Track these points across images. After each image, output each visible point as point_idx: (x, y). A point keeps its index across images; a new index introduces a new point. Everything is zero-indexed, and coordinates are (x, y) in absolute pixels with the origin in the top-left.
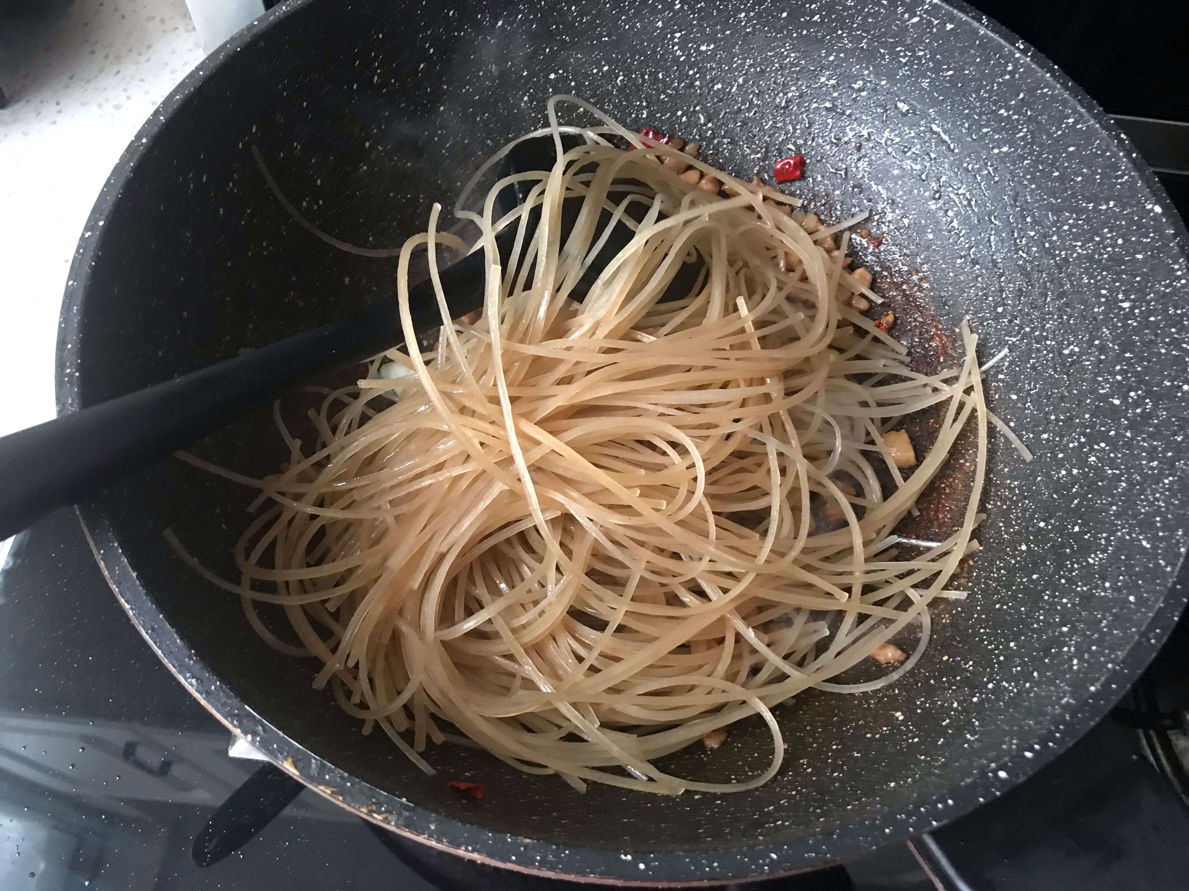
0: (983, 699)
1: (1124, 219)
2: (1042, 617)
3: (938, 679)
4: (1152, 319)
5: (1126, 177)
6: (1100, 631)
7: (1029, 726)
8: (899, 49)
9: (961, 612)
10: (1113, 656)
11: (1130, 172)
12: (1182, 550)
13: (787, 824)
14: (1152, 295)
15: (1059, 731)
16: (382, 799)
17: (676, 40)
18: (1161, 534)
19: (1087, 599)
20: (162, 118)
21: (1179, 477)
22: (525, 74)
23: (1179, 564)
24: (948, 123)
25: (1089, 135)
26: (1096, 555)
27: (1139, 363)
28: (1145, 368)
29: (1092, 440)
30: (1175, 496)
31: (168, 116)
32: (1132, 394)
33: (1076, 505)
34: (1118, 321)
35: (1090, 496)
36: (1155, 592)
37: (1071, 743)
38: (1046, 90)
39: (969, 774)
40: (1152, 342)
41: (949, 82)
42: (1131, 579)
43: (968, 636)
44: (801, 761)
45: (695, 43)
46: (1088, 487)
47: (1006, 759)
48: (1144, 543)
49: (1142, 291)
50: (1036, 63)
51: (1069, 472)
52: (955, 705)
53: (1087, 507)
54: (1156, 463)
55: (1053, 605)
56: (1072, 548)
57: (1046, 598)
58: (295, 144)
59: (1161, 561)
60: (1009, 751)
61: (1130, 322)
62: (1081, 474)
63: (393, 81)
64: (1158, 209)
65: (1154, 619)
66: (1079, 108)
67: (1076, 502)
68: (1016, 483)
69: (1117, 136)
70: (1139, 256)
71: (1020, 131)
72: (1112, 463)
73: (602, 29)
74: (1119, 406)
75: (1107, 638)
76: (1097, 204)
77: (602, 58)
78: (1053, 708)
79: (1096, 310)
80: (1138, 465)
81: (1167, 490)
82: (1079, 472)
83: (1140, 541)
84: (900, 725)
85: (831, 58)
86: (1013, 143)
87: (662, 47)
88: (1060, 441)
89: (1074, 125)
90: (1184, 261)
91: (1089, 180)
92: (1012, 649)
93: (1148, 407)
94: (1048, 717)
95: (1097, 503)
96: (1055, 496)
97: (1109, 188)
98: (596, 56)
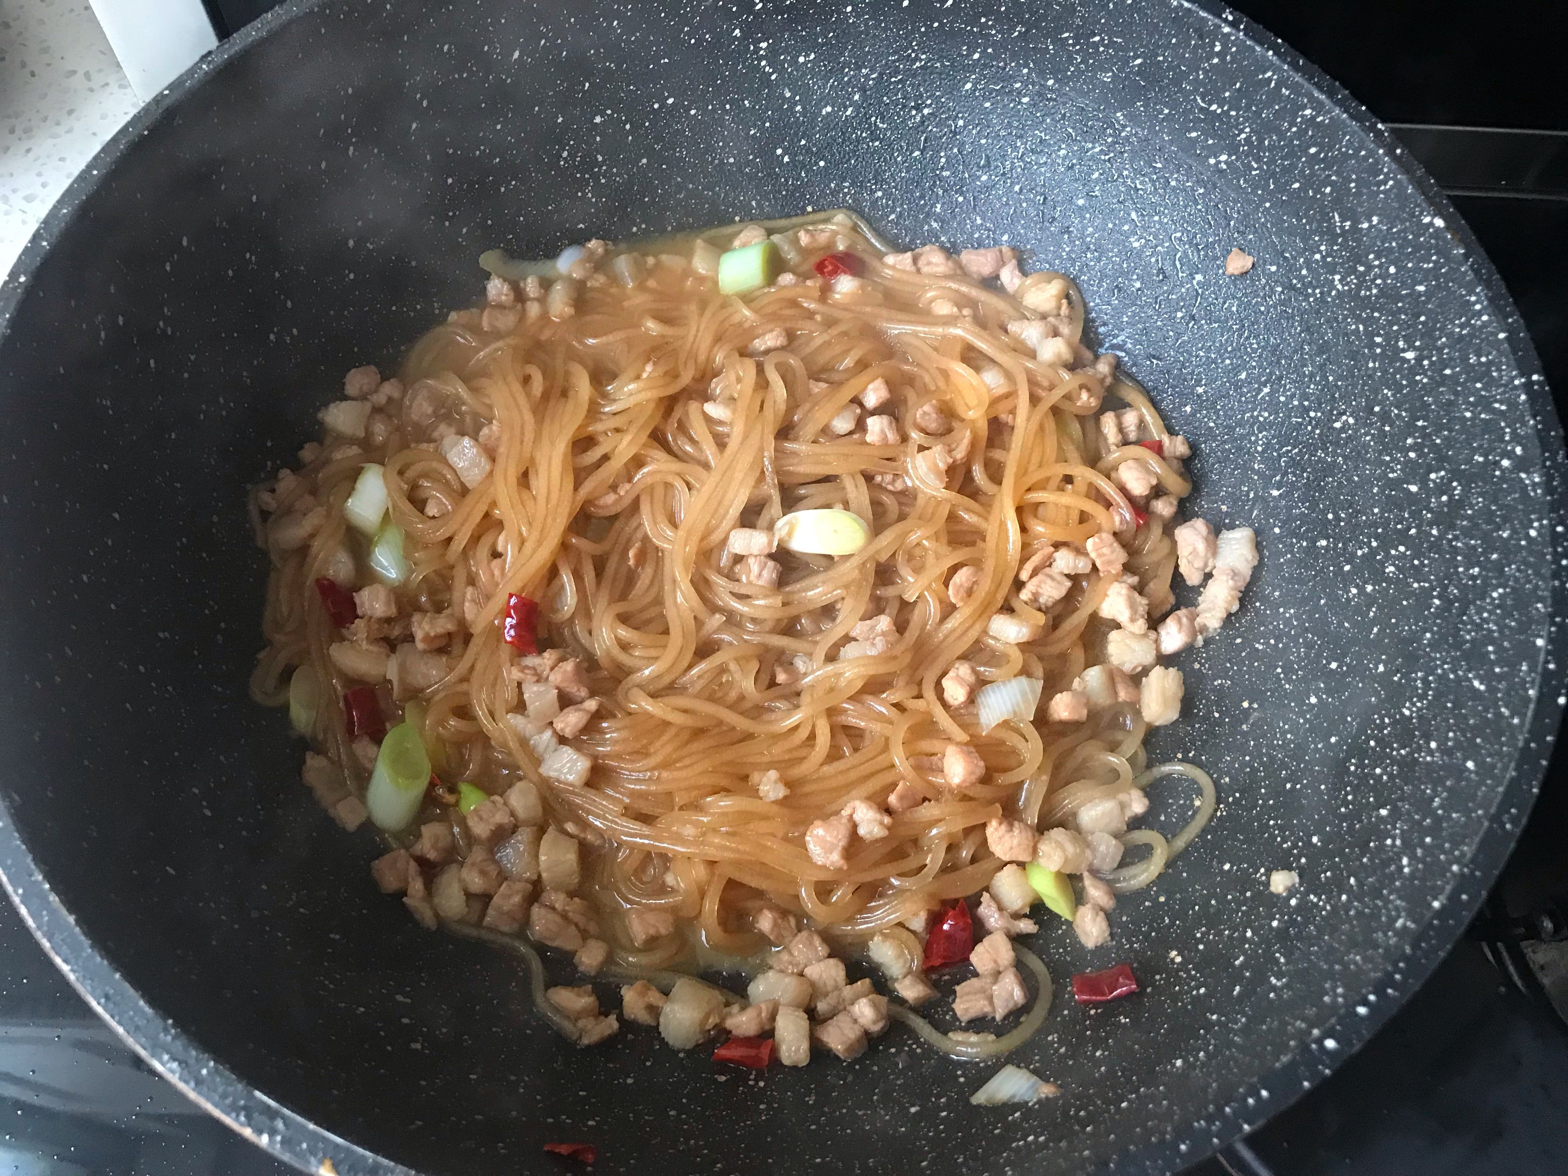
0: (1286, 923)
1: (1394, 239)
2: (1350, 797)
3: (1222, 899)
4: (1448, 372)
5: (1391, 183)
6: (1432, 813)
7: (1356, 963)
8: (1066, 35)
9: (1240, 799)
10: (1456, 853)
11: (1395, 175)
12: (1531, 692)
13: (1042, 1139)
14: (1444, 340)
15: (1398, 970)
17: (762, 53)
18: (1497, 670)
19: (1408, 765)
20: (45, 243)
21: (1512, 588)
22: (560, 120)
23: (1530, 714)
24: (1143, 129)
25: (1333, 130)
26: (1414, 704)
27: (1437, 433)
28: (1445, 439)
29: (1386, 543)
30: (1510, 615)
32: (1433, 476)
33: (1377, 634)
34: (1402, 378)
35: (1393, 621)
36: (1499, 753)
37: (1415, 985)
39: (1284, 1048)
40: (1450, 403)
41: (1138, 74)
42: (1465, 736)
43: (1254, 832)
44: (1050, 1038)
45: (789, 53)
46: (1390, 609)
47: (1333, 1020)
48: (1476, 683)
49: (1429, 334)
50: (1252, 38)
51: (1362, 590)
52: (1249, 934)
53: (1391, 636)
54: (1477, 570)
55: (1363, 779)
56: (1377, 694)
57: (1352, 768)
58: (248, 255)
59: (1503, 710)
60: (1334, 1005)
61: (1418, 378)
62: (1378, 592)
64: (1439, 222)
65: (1506, 794)
66: (1317, 94)
67: (1375, 630)
68: (1292, 611)
69: (1372, 127)
70: (1421, 288)
71: (1242, 131)
72: (1418, 573)
73: (658, 47)
74: (1417, 493)
75: (1445, 825)
76: (1356, 222)
77: (664, 87)
78: (1385, 935)
79: (1371, 365)
80: (1452, 574)
81: (1498, 607)
82: (1374, 589)
83: (1469, 680)
84: (1178, 970)
85: (976, 56)
86: (1233, 149)
87: (744, 64)
88: (1345, 549)
89: (1313, 118)
90: (1482, 290)
91: (1341, 190)
92: (1316, 845)
93: (1456, 492)
94: (1380, 951)
95: (1404, 630)
96: (1346, 625)
97: (1368, 199)
98: (655, 86)
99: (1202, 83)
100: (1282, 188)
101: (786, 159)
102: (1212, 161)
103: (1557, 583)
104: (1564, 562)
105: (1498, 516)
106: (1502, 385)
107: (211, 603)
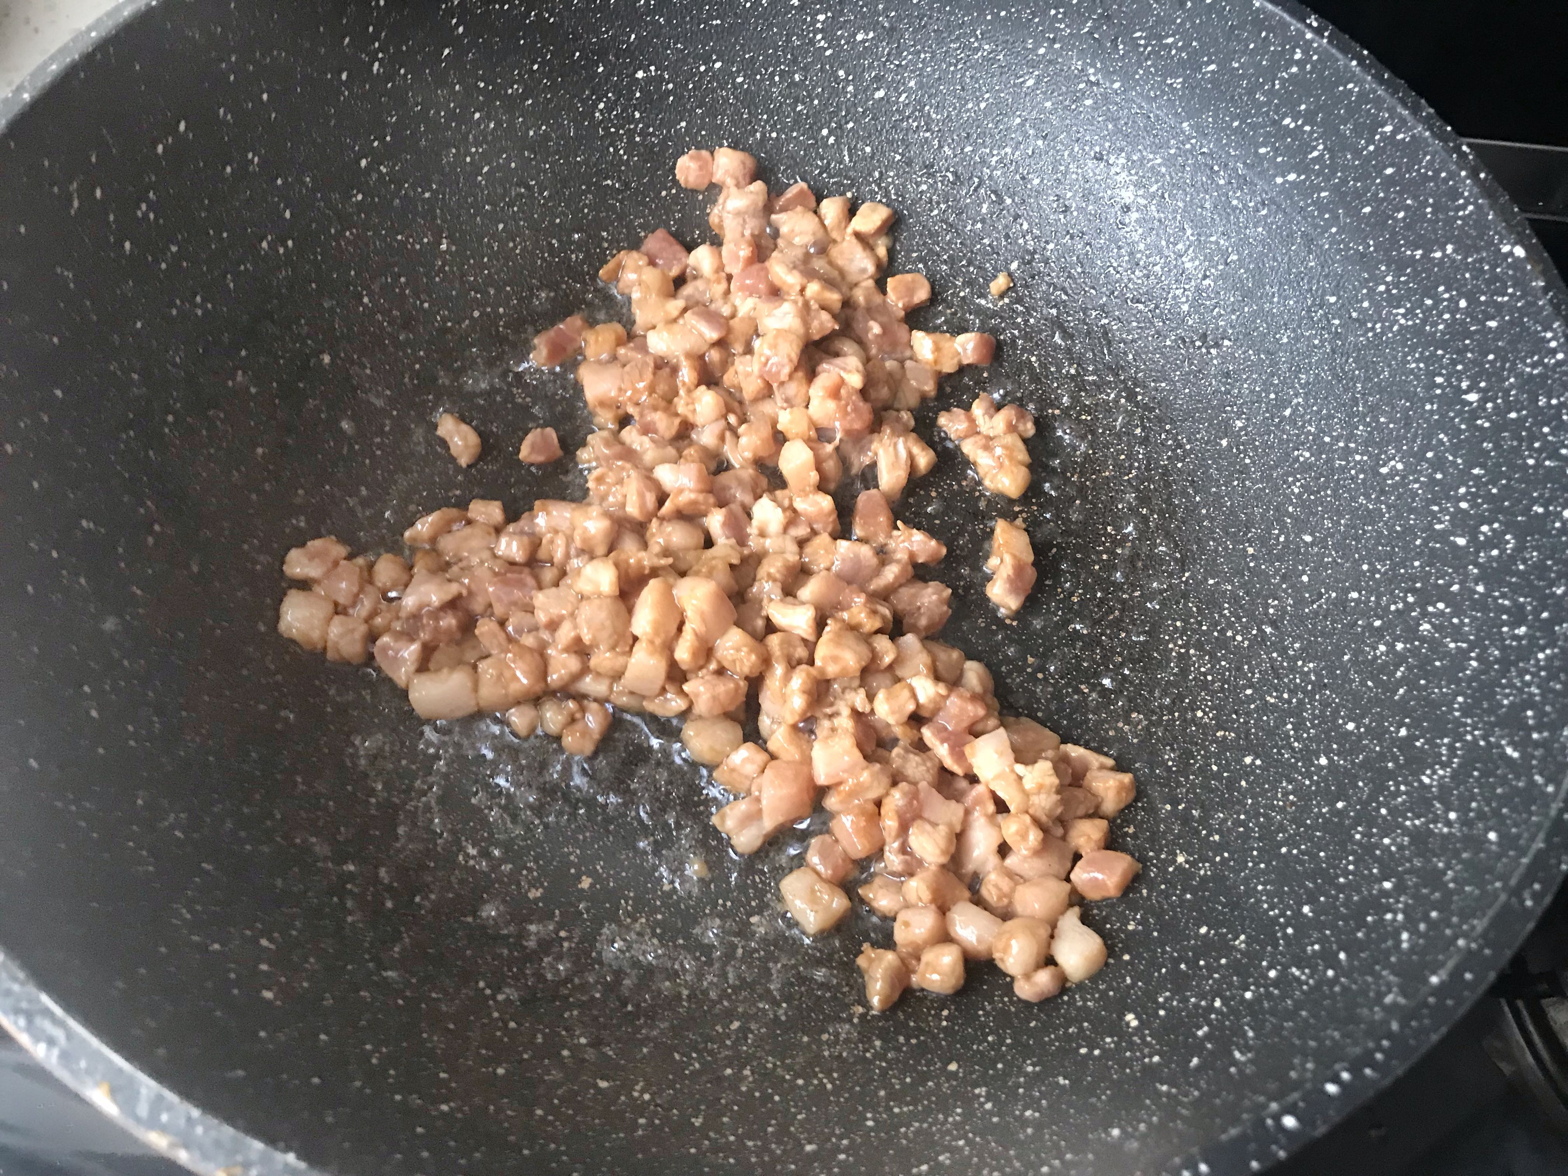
0: (1261, 995)
1: (1468, 270)
2: (1351, 867)
3: (1193, 964)
4: (1513, 415)
5: (1471, 208)
6: (1443, 887)
7: (1332, 1038)
8: (1138, 34)
9: (1229, 860)
10: (1465, 927)
11: (1476, 200)
14: (1512, 380)
15: (1380, 1049)
16: (254, 1156)
17: (819, 25)
18: (1535, 736)
19: (1419, 837)
21: (1560, 648)
22: (600, 70)
25: (1415, 146)
26: (1434, 772)
27: (1495, 482)
28: (1502, 488)
29: (1425, 598)
30: (1555, 677)
32: (1485, 528)
33: (1402, 696)
34: (1461, 422)
35: (1422, 682)
36: (1529, 825)
37: (1400, 1069)
38: (1350, 86)
39: (1235, 1121)
40: (1512, 449)
41: (1210, 81)
42: (1490, 806)
43: (1240, 896)
44: (977, 1091)
45: (847, 29)
46: (1420, 669)
47: (1296, 1095)
48: (1509, 751)
49: (1496, 376)
50: (1336, 46)
51: (1391, 646)
52: (1218, 1003)
53: (1418, 699)
54: (1523, 629)
55: (1368, 848)
56: (1395, 760)
57: (1358, 836)
58: (250, 156)
59: (1537, 777)
60: (1300, 1082)
61: (1479, 422)
62: (1409, 650)
63: (402, 71)
64: (1519, 252)
65: (1529, 867)
66: (1400, 109)
67: (1401, 691)
68: (1311, 665)
69: (1457, 149)
70: (1492, 324)
71: (1314, 148)
72: (1457, 634)
74: (1464, 547)
75: (1455, 898)
76: (1428, 251)
77: (713, 51)
78: (1371, 1010)
79: (1428, 407)
80: (1494, 634)
81: (1543, 668)
82: (1405, 648)
83: (1501, 747)
84: (1133, 1035)
85: (1042, 51)
86: (1303, 168)
87: (798, 35)
88: (1378, 603)
89: (1393, 135)
90: (1560, 326)
91: (1415, 215)
92: (1306, 916)
93: (1509, 546)
94: (1363, 1026)
95: (1433, 693)
96: (1369, 683)
97: (1444, 225)
98: (703, 47)
100: (1352, 212)
101: (832, 140)
102: (1279, 180)
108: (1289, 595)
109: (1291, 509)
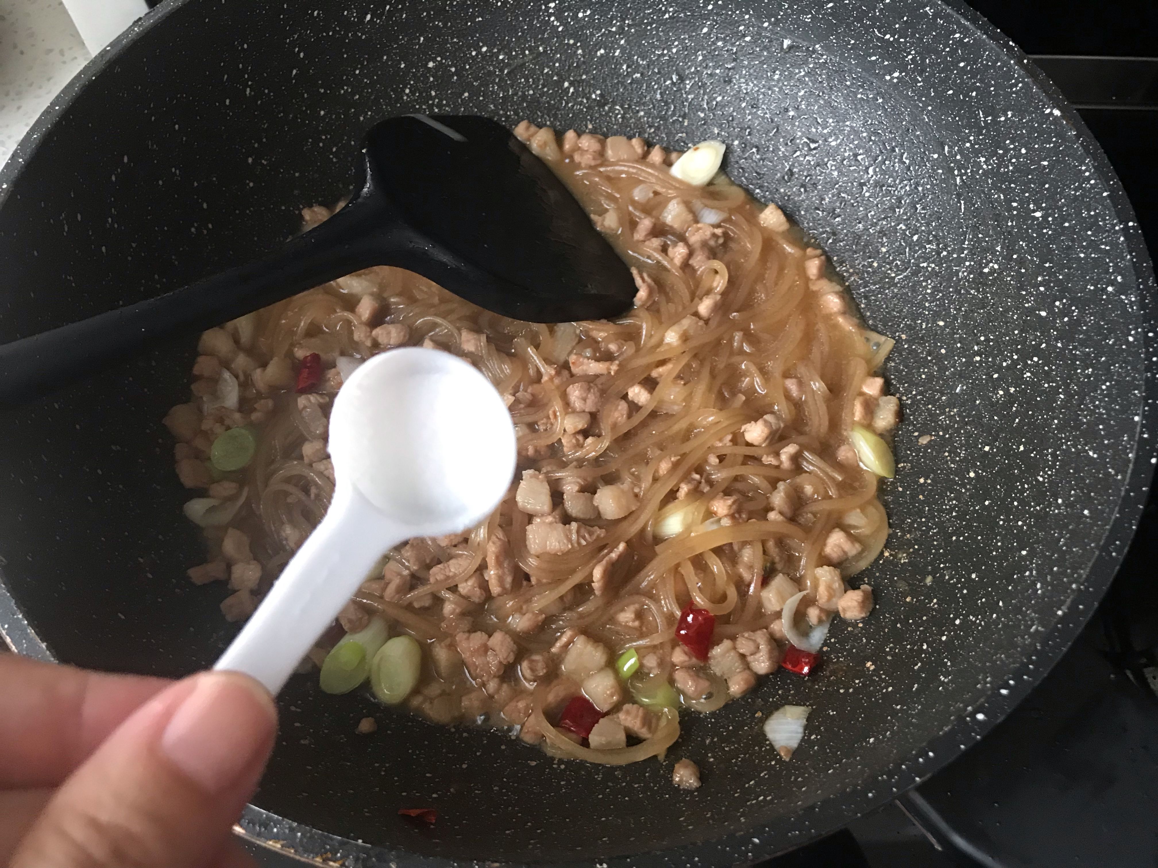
0: (952, 637)
1: (1024, 128)
2: (999, 544)
3: (904, 623)
4: (1067, 224)
5: (1020, 85)
6: (1059, 550)
7: (1001, 660)
9: (918, 550)
10: (1075, 576)
11: (1023, 79)
12: (1130, 455)
13: (769, 798)
14: (1063, 201)
15: (1031, 662)
16: (336, 845)
17: (551, 11)
18: (1106, 442)
19: (1041, 518)
20: (21, 160)
21: (1116, 380)
22: (403, 66)
23: (1129, 471)
24: (836, 56)
25: (977, 46)
26: (1046, 473)
27: (1060, 271)
28: (1065, 275)
29: (1024, 356)
30: (1115, 401)
31: (27, 157)
32: (1057, 303)
33: (1018, 424)
34: (1033, 232)
35: (1030, 413)
36: (1107, 502)
37: (1045, 673)
39: (947, 722)
40: (1069, 248)
42: (1083, 492)
45: (571, 11)
46: (1027, 404)
47: (982, 700)
48: (1091, 453)
49: (1052, 198)
51: (1006, 391)
52: (925, 647)
53: (1029, 424)
54: (1090, 370)
55: (1009, 529)
56: (1020, 468)
57: (1001, 523)
58: (173, 170)
59: (1110, 470)
60: (984, 690)
61: (1045, 231)
62: (1019, 392)
63: (266, 91)
64: (1057, 112)
65: (1111, 531)
66: (963, 21)
67: (1017, 420)
68: (955, 410)
69: (1006, 44)
70: (1045, 163)
71: (909, 54)
72: (1048, 376)
73: (474, 9)
74: (1046, 317)
75: (1067, 557)
76: (995, 117)
77: (479, 40)
78: (1023, 638)
79: (1010, 224)
80: (1073, 375)
81: (1105, 396)
82: (1016, 390)
83: (1086, 451)
84: (872, 675)
85: (710, 7)
86: (903, 68)
87: (538, 20)
88: (994, 362)
89: (961, 40)
90: (1090, 161)
91: (983, 93)
92: (974, 580)
93: (1075, 314)
94: (1019, 649)
95: (1038, 419)
96: (996, 418)
97: (1004, 98)
98: (472, 38)
99: (878, 19)
100: (940, 95)
102: (888, 78)
103: (1149, 375)
104: (1155, 359)
105: (1106, 329)
106: (1107, 231)
107: (151, 424)
108: (935, 364)
109: (927, 305)
